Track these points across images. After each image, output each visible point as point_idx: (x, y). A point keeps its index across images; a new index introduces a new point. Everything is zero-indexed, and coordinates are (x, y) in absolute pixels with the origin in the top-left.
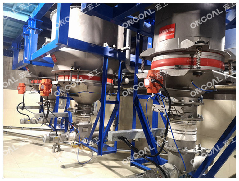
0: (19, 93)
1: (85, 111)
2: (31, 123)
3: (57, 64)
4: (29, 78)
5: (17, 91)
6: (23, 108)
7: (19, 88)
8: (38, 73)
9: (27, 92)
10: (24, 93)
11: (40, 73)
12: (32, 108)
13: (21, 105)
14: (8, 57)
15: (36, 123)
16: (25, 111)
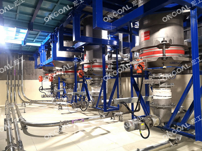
0: (40, 81)
1: (70, 87)
2: (47, 97)
3: (55, 66)
4: (44, 73)
5: (38, 80)
6: (42, 89)
7: (40, 79)
8: (48, 70)
9: (43, 80)
10: (42, 81)
11: (49, 70)
12: (47, 89)
13: (41, 88)
14: (32, 61)
15: (50, 97)
16: (43, 91)
